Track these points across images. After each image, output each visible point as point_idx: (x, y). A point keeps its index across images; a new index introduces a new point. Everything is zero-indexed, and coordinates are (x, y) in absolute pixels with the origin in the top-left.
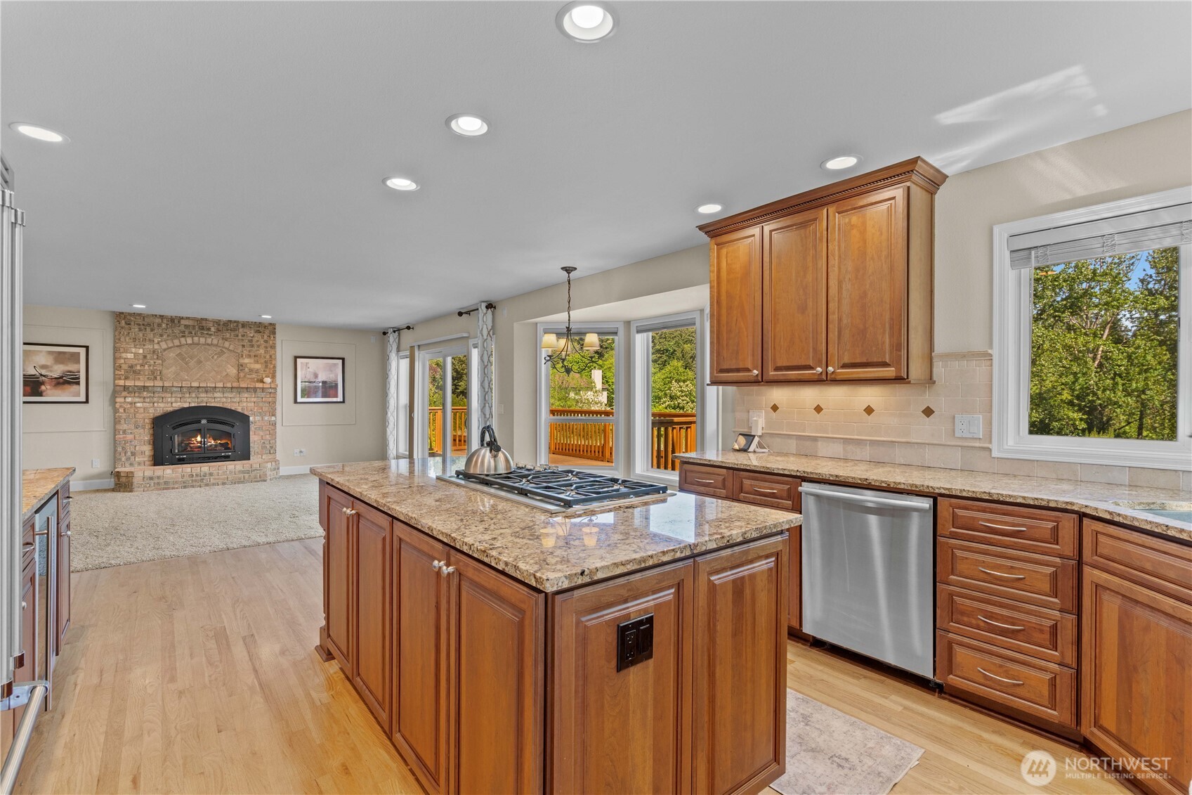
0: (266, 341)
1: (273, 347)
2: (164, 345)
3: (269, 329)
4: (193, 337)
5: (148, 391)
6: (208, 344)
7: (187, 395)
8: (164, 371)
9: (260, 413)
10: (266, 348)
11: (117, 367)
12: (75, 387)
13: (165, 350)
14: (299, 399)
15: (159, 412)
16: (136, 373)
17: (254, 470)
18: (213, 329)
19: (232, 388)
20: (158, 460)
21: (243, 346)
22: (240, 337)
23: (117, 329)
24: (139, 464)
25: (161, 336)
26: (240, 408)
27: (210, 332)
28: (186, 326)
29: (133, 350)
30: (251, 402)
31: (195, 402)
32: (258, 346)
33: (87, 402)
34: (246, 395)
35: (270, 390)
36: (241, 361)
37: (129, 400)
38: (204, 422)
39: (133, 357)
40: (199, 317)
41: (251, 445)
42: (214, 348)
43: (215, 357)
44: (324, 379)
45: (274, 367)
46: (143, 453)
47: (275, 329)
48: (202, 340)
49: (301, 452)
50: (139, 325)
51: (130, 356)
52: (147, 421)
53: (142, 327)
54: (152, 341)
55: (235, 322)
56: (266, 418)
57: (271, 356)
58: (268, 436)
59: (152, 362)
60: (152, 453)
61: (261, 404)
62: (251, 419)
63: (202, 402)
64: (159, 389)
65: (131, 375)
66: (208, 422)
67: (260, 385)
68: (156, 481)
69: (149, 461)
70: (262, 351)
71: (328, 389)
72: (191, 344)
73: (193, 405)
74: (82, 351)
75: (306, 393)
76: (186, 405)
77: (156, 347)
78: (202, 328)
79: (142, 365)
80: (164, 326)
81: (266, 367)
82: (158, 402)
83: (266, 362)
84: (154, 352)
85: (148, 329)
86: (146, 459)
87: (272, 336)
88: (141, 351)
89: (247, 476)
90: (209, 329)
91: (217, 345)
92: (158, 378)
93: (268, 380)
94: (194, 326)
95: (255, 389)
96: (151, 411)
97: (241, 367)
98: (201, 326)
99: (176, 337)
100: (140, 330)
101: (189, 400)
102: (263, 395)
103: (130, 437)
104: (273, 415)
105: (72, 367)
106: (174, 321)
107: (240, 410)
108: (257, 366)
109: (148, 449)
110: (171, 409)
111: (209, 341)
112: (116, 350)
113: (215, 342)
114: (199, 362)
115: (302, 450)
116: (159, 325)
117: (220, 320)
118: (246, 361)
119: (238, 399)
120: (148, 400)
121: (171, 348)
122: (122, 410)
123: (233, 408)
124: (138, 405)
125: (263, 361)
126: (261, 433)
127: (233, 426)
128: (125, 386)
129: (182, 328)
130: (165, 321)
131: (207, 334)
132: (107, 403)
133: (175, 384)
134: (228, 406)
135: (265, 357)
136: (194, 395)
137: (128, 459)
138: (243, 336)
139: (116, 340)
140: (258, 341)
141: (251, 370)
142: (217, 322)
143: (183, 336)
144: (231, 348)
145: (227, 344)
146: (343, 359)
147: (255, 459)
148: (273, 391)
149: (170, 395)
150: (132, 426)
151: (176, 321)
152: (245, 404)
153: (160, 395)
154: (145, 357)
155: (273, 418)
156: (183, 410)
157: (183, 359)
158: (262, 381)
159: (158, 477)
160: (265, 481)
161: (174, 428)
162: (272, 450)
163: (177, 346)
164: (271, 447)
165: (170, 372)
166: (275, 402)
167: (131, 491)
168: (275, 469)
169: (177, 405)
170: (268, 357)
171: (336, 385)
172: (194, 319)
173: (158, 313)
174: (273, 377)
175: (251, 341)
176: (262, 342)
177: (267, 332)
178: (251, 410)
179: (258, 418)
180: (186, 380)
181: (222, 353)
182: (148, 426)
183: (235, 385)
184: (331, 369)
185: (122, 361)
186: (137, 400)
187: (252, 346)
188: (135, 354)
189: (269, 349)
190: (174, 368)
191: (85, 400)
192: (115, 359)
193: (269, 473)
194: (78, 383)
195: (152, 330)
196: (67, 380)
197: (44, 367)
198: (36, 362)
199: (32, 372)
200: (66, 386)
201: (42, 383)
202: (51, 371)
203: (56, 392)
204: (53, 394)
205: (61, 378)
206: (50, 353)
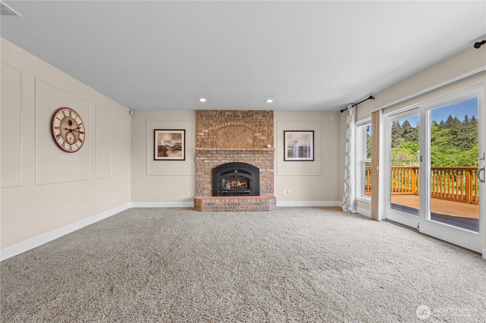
0: (268, 122)
1: (272, 125)
2: (217, 127)
3: (268, 114)
4: (231, 122)
5: (210, 154)
6: (238, 126)
7: (228, 156)
8: (217, 142)
9: (265, 167)
10: (268, 126)
11: (197, 141)
12: (180, 151)
13: (218, 130)
14: (287, 159)
15: (215, 166)
16: (205, 143)
17: (262, 203)
18: (240, 116)
19: (250, 151)
20: (215, 193)
21: (256, 125)
22: (254, 120)
23: (197, 119)
24: (206, 195)
25: (216, 122)
26: (254, 163)
27: (239, 118)
28: (228, 116)
29: (204, 131)
30: (260, 160)
31: (232, 160)
32: (264, 125)
33: (184, 160)
34: (258, 156)
35: (271, 152)
36: (255, 135)
37: (202, 158)
38: (236, 171)
39: (203, 135)
40: (234, 110)
41: (260, 186)
42: (241, 128)
43: (242, 133)
44: (301, 145)
45: (273, 138)
46: (207, 188)
47: (273, 114)
48: (235, 123)
49: (288, 192)
50: (206, 116)
51: (202, 134)
52: (209, 170)
53: (208, 118)
54: (212, 125)
55: (252, 111)
56: (268, 170)
57: (271, 131)
58: (269, 181)
59: (212, 137)
60: (212, 189)
61: (265, 161)
62: (260, 170)
63: (235, 160)
64: (215, 152)
65: (203, 145)
66: (239, 171)
67: (265, 149)
68: (212, 206)
69: (210, 193)
70: (266, 128)
71: (303, 151)
72: (230, 126)
73: (231, 161)
74: (183, 132)
75: (291, 154)
76: (228, 162)
77: (214, 128)
78: (235, 116)
79: (207, 139)
80: (217, 116)
81: (268, 138)
82: (214, 160)
83: (268, 135)
84: (213, 131)
85: (210, 118)
86: (209, 192)
87: (271, 118)
88: (207, 131)
89: (258, 206)
90: (239, 116)
91: (242, 126)
92: (215, 146)
93: (269, 146)
94: (231, 115)
95: (262, 151)
96: (211, 165)
97: (255, 138)
98: (234, 115)
99: (223, 122)
100: (207, 119)
101: (229, 159)
102: (267, 155)
103: (202, 179)
104: (272, 168)
105: (178, 141)
106: (222, 113)
107: (254, 165)
108: (264, 138)
109: (209, 186)
110: (220, 164)
111: (239, 124)
112: (197, 131)
113: (242, 124)
114: (234, 136)
115: (289, 191)
116: (215, 116)
117: (244, 111)
118: (258, 134)
119: (252, 158)
120: (210, 159)
121: (220, 128)
122: (198, 164)
123: (251, 164)
124: (206, 161)
125: (266, 134)
126: (266, 179)
127: (251, 175)
128: (200, 151)
129: (226, 117)
130: (218, 114)
131: (238, 119)
132: (193, 161)
133: (222, 149)
134: (248, 162)
135: (268, 132)
136: (231, 156)
137: (201, 191)
138: (256, 119)
139: (197, 126)
140: (264, 122)
141: (260, 140)
142: (243, 112)
143: (226, 121)
144: (250, 127)
145: (247, 125)
146: (313, 131)
147: (262, 196)
148: (272, 153)
149: (220, 156)
150: (203, 173)
151: (223, 113)
152: (257, 161)
153: (215, 155)
154: (209, 134)
155: (272, 170)
156: (226, 164)
157: (226, 135)
158: (266, 147)
159: (213, 204)
160: (268, 211)
161: (222, 175)
162: (271, 191)
163: (224, 127)
164: (271, 188)
165: (220, 142)
166: (273, 160)
167: (200, 211)
168: (274, 203)
169: (223, 162)
170: (269, 132)
171: (309, 149)
172: (232, 111)
173: (215, 109)
174: (272, 144)
175: (260, 122)
176: (266, 123)
177: (269, 116)
178: (260, 165)
179: (264, 170)
180: (228, 147)
181: (245, 130)
182: (210, 173)
183: (252, 149)
184: (306, 138)
185: (199, 137)
186: (205, 158)
187: (261, 125)
188: (205, 133)
189: (270, 127)
190: (222, 140)
191: (183, 159)
192: (197, 136)
193: (270, 206)
194: (181, 150)
195: (212, 119)
196: (177, 148)
197: (168, 141)
198: (165, 139)
199: (163, 144)
200: (176, 151)
201: (167, 150)
202: (171, 144)
203: (173, 154)
204: (171, 156)
205: (174, 147)
206: (170, 134)
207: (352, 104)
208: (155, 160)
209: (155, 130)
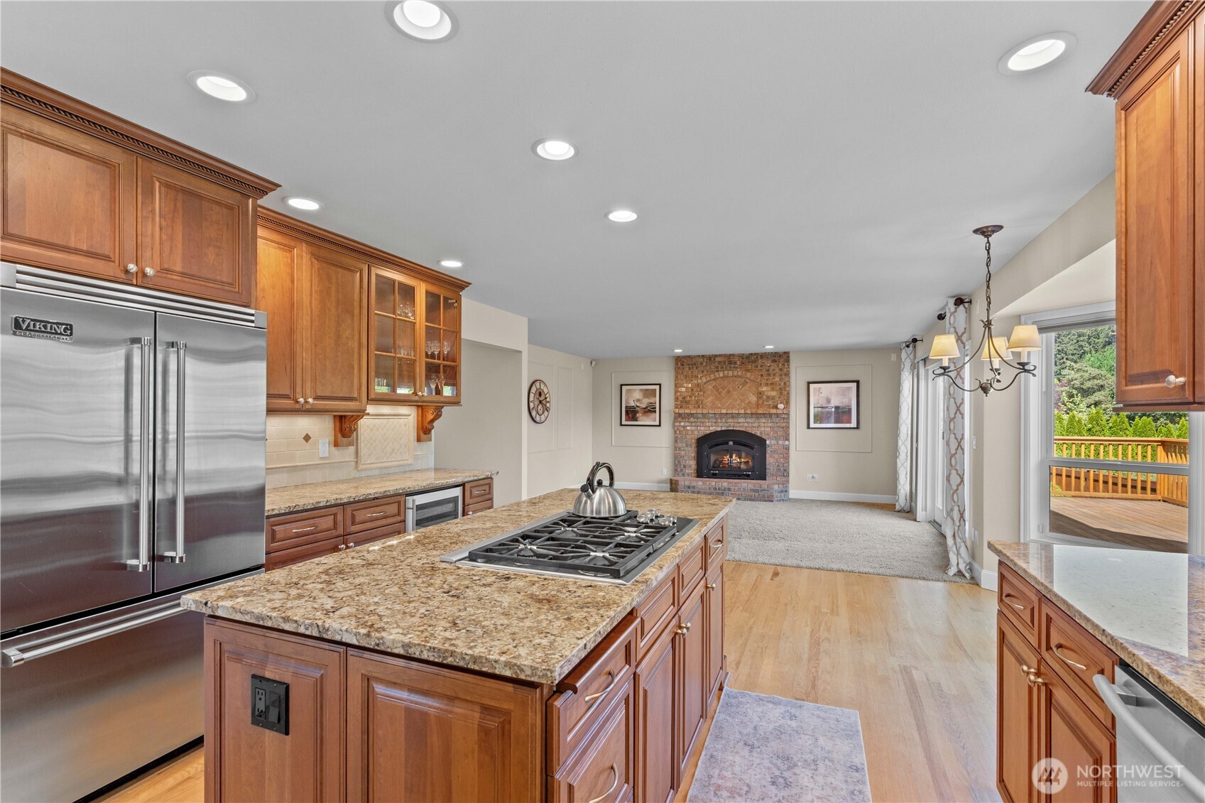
0: (781, 370)
1: (787, 374)
2: (704, 380)
3: (782, 358)
4: (723, 371)
5: (694, 418)
6: (735, 376)
7: (719, 421)
8: (705, 401)
9: (775, 437)
10: (781, 375)
11: (677, 399)
12: (654, 414)
13: (705, 383)
14: (812, 425)
15: (701, 434)
16: (687, 403)
17: (763, 490)
18: (738, 363)
19: (752, 414)
20: (700, 474)
21: (762, 375)
22: (759, 368)
23: (677, 370)
24: (688, 475)
25: (703, 372)
26: (759, 432)
27: (736, 366)
28: (719, 362)
29: (685, 385)
30: (767, 427)
31: (725, 426)
32: (774, 375)
33: (660, 425)
34: (763, 421)
35: (784, 416)
36: (760, 389)
37: (682, 424)
38: (731, 443)
39: (685, 390)
40: (729, 353)
41: (767, 467)
42: (739, 379)
43: (741, 387)
44: (837, 404)
45: (788, 394)
46: (690, 466)
47: (789, 357)
48: (730, 373)
49: (813, 477)
50: (689, 365)
51: (683, 389)
52: (693, 441)
53: (691, 366)
54: (696, 377)
55: (755, 354)
56: (781, 442)
57: (785, 383)
58: (782, 460)
59: (697, 393)
60: (696, 467)
61: (776, 429)
62: (768, 442)
63: (730, 426)
64: (701, 416)
65: (684, 405)
66: (734, 443)
67: (774, 411)
68: (693, 490)
69: (694, 473)
70: (777, 379)
71: (841, 414)
72: (723, 377)
73: (724, 429)
74: (657, 387)
75: (819, 418)
76: (719, 429)
77: (700, 381)
78: (730, 363)
79: (691, 397)
80: (704, 363)
81: (781, 393)
82: (700, 426)
83: (781, 389)
84: (698, 385)
85: (695, 368)
86: (692, 471)
87: (786, 364)
88: (690, 385)
89: (757, 494)
90: (735, 363)
91: (740, 377)
92: (701, 406)
93: (781, 406)
94: (725, 362)
95: (771, 415)
96: (696, 433)
97: (760, 394)
98: (729, 361)
99: (712, 372)
100: (690, 369)
101: (721, 424)
102: (777, 420)
103: (683, 453)
104: (786, 440)
105: (652, 400)
106: (711, 358)
107: (758, 434)
108: (773, 393)
109: (693, 463)
110: (708, 432)
111: (735, 373)
112: (676, 386)
113: (740, 374)
114: (729, 392)
115: (815, 475)
116: (702, 363)
117: (743, 354)
118: (764, 389)
119: (756, 425)
120: (694, 424)
121: (709, 381)
122: (678, 432)
123: (753, 433)
124: (688, 428)
125: (778, 388)
126: (776, 456)
127: (753, 449)
128: (679, 413)
129: (717, 364)
130: (705, 360)
131: (734, 367)
132: (671, 427)
133: (710, 412)
134: (749, 430)
135: (780, 385)
136: (724, 421)
137: (682, 470)
138: (762, 366)
139: (676, 377)
140: (774, 370)
141: (768, 397)
142: (741, 356)
143: (717, 371)
144: (752, 378)
145: (749, 375)
146: (858, 382)
147: (769, 480)
148: (786, 416)
149: (707, 420)
150: (684, 445)
151: (712, 359)
152: (763, 429)
153: (701, 420)
154: (692, 390)
155: (787, 443)
156: (717, 432)
157: (717, 390)
158: (777, 408)
159: (694, 487)
160: (772, 501)
161: (710, 448)
162: (785, 473)
163: (714, 380)
164: (785, 470)
165: (709, 400)
166: (788, 427)
168: (782, 492)
169: (713, 429)
170: (782, 384)
171: (850, 411)
172: (725, 356)
173: (701, 354)
174: (787, 403)
175: (768, 370)
176: (778, 371)
177: (782, 360)
178: (768, 435)
179: (773, 442)
180: (719, 408)
181: (746, 383)
182: (694, 445)
183: (754, 411)
184: (844, 393)
185: (679, 394)
186: (687, 424)
187: (769, 375)
188: (687, 388)
189: (783, 376)
190: (711, 398)
191: (658, 424)
192: (676, 392)
193: (775, 494)
194: (655, 412)
195: (697, 368)
196: (650, 410)
197: (638, 400)
198: (635, 397)
199: (632, 404)
200: (649, 414)
201: (637, 412)
202: (641, 403)
203: (645, 418)
204: (643, 420)
205: (647, 408)
206: (641, 390)
207: (906, 342)
208: (621, 425)
209: (621, 385)
